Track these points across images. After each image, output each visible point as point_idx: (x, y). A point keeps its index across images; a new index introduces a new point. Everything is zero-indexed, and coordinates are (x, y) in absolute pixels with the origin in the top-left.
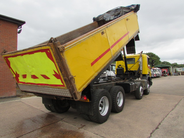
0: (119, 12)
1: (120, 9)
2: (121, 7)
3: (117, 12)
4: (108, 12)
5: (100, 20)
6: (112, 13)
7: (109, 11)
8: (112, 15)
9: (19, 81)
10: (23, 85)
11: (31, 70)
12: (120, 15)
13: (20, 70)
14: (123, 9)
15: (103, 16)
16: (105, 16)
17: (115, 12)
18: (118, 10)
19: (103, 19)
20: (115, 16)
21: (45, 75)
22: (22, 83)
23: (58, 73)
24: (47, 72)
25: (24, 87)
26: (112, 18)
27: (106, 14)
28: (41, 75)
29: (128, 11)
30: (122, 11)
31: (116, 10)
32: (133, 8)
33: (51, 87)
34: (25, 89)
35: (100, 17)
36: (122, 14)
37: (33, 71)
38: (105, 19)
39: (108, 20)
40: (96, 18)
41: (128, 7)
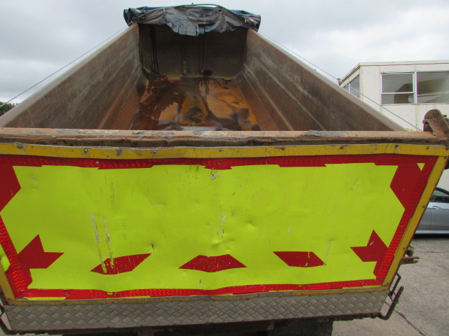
0: (212, 19)
1: (216, 13)
2: (220, 9)
3: (207, 16)
4: (181, 9)
5: (150, 22)
6: (193, 16)
7: (183, 6)
8: (193, 21)
9: (31, 287)
10: (65, 304)
11: (226, 235)
12: (214, 27)
13: (108, 239)
14: (224, 14)
15: (164, 15)
16: (169, 17)
17: (202, 16)
18: (210, 13)
19: (164, 22)
20: (200, 26)
21: (312, 254)
22: (63, 298)
23: (387, 243)
24: (332, 239)
25: (66, 316)
26: (191, 30)
27: (173, 11)
28: (277, 253)
29: (237, 24)
30: (220, 17)
31: (206, 10)
32: (252, 20)
33: (303, 295)
34: (69, 322)
35: (152, 15)
36: (221, 26)
37: (231, 240)
38: (170, 25)
39: (180, 33)
40: (139, 11)
41: (240, 16)
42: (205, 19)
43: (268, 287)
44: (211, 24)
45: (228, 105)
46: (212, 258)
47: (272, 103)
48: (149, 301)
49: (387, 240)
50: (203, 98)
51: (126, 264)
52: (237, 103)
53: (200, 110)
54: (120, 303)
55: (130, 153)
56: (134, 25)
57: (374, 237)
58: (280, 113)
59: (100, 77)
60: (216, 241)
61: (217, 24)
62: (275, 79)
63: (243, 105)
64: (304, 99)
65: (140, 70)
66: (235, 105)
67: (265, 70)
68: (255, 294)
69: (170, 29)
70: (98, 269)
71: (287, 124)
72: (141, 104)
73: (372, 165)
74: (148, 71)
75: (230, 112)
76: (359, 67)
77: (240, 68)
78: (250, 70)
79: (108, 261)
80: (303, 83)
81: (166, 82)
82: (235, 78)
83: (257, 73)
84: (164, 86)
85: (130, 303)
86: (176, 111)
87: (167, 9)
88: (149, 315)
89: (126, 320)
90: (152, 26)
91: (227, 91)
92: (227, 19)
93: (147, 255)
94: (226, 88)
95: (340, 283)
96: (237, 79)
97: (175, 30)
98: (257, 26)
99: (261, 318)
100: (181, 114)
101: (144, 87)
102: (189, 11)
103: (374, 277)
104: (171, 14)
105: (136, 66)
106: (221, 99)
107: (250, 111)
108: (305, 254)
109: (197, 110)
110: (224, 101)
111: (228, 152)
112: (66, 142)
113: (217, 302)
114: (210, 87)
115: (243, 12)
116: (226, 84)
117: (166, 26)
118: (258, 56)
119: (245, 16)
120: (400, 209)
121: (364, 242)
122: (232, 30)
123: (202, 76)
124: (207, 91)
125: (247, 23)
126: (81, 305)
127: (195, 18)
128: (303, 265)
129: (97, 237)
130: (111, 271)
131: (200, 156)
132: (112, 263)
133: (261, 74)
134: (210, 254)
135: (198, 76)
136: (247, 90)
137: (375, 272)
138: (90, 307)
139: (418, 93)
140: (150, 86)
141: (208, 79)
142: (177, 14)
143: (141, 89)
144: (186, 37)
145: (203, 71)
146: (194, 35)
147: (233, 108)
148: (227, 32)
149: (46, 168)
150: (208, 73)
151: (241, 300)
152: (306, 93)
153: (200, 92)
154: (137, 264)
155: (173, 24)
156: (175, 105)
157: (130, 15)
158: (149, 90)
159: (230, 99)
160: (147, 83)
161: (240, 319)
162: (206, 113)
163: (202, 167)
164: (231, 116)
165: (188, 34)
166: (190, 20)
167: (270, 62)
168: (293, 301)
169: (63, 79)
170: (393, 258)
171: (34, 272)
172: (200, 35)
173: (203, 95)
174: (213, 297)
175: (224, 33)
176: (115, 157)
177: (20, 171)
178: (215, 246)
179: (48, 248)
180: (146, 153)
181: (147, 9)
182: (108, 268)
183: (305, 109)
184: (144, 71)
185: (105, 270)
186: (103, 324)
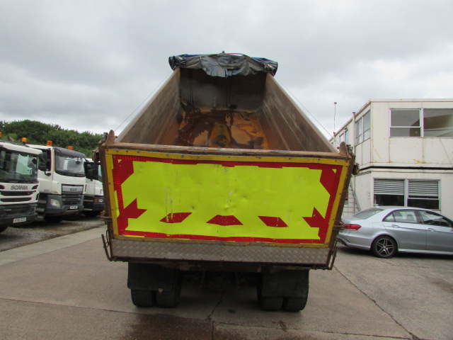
0: (238, 65)
1: (242, 60)
2: (245, 57)
3: (235, 62)
4: (214, 57)
5: (189, 67)
6: (223, 62)
7: (216, 55)
8: (223, 67)
9: (127, 229)
10: (144, 241)
11: (231, 203)
12: (239, 71)
13: (172, 201)
14: (248, 61)
15: (200, 61)
16: (204, 63)
17: (230, 63)
18: (237, 61)
19: (200, 67)
20: (228, 70)
21: (279, 218)
22: (143, 237)
23: (324, 215)
24: (291, 211)
25: (143, 248)
26: (221, 73)
27: (207, 58)
28: (260, 217)
29: (258, 69)
30: (245, 64)
31: (233, 58)
32: (271, 66)
33: (276, 246)
34: (144, 253)
35: (191, 62)
36: (245, 70)
37: (235, 207)
38: (205, 69)
39: (213, 75)
40: (181, 59)
41: (261, 62)
42: (233, 65)
43: (256, 239)
44: (238, 68)
45: (248, 134)
46: (224, 217)
47: (280, 133)
48: (188, 243)
49: (323, 214)
50: (228, 127)
51: (179, 218)
52: (254, 132)
53: (225, 138)
54: (173, 243)
55: (187, 157)
56: (178, 69)
57: (315, 211)
58: (284, 141)
59: (156, 113)
60: (226, 206)
61: (242, 68)
62: (283, 116)
63: (259, 134)
64: (297, 132)
65: (179, 103)
66: (253, 134)
67: (277, 108)
68: (248, 243)
69: (204, 73)
70: (164, 220)
71: (287, 146)
72: (179, 131)
73: (308, 169)
74: (185, 104)
75: (249, 139)
76: (370, 103)
77: (260, 103)
78: (267, 106)
79: (170, 215)
80: (297, 121)
81: (199, 113)
82: (255, 111)
83: (272, 110)
84: (197, 117)
85: (178, 243)
86: (206, 137)
87: (203, 56)
88: (188, 252)
89: (175, 254)
90: (191, 70)
91: (248, 122)
92: (251, 65)
93: (190, 214)
94: (248, 120)
95: (298, 240)
96: (258, 112)
97: (209, 73)
98: (274, 72)
99: (252, 260)
100: (210, 140)
101: (182, 117)
102: (220, 59)
103: (319, 238)
104: (206, 61)
105: (176, 101)
106: (243, 128)
107: (265, 139)
108: (276, 218)
109: (222, 137)
110: (245, 131)
111: (233, 159)
112: (159, 151)
113: (227, 247)
114: (234, 119)
115: (264, 59)
116: (248, 116)
117: (201, 70)
118: (273, 96)
119: (265, 63)
120: (327, 196)
121: (310, 215)
122: (254, 74)
123: (228, 109)
124: (232, 122)
125: (267, 69)
126: (152, 241)
127: (224, 64)
128: (275, 226)
129: (166, 200)
130: (171, 221)
131: (219, 160)
132: (172, 216)
133: (274, 110)
134: (223, 214)
135: (225, 109)
136: (264, 123)
137: (320, 235)
138: (156, 244)
139: (425, 128)
140: (186, 116)
141: (233, 112)
142: (211, 61)
143: (179, 119)
144: (217, 78)
145: (229, 105)
146: (224, 76)
147: (251, 136)
148: (250, 75)
149: (148, 163)
150: (233, 107)
151: (240, 246)
152: (298, 128)
153: (226, 122)
154: (184, 218)
155: (207, 69)
156: (206, 132)
157: (173, 62)
158: (185, 120)
159: (249, 129)
160: (184, 114)
161: (239, 260)
162: (229, 140)
163: (220, 166)
164: (249, 142)
165: (219, 76)
166: (221, 66)
167: (279, 102)
168: (270, 249)
169: (140, 116)
170: (328, 226)
171: (130, 220)
172: (229, 76)
173: (229, 125)
174: (224, 242)
175: (247, 76)
176: (180, 158)
177: (136, 164)
178: (226, 209)
179: (140, 206)
180: (195, 157)
181: (187, 56)
182: (169, 219)
183: (298, 139)
184: (182, 104)
185: (168, 220)
186: (162, 255)
